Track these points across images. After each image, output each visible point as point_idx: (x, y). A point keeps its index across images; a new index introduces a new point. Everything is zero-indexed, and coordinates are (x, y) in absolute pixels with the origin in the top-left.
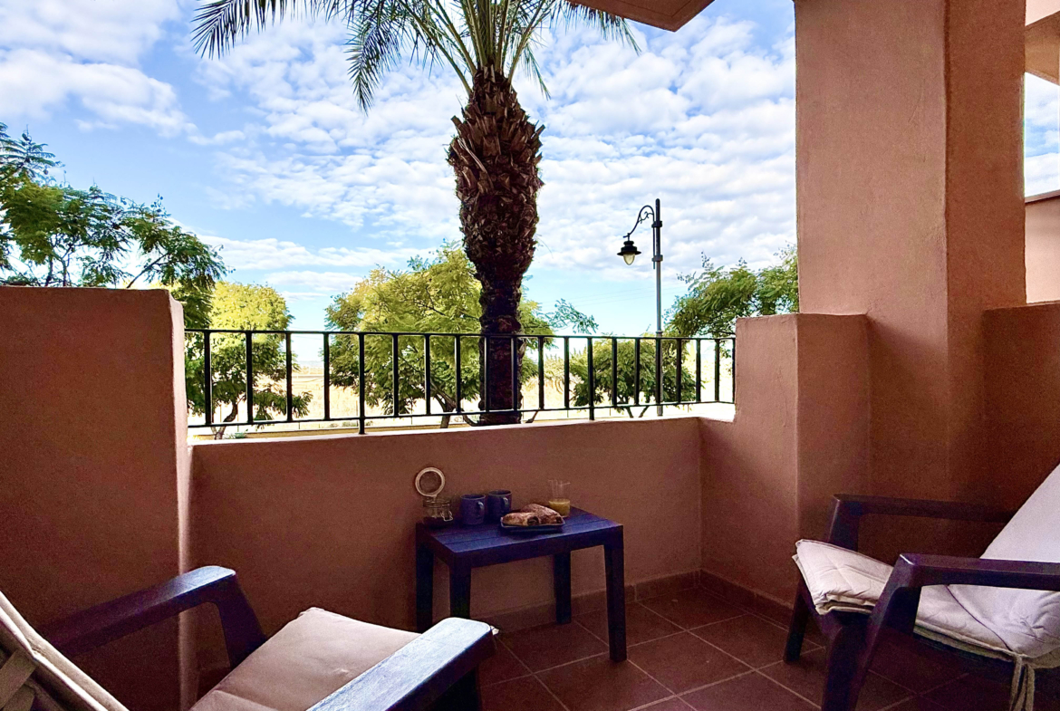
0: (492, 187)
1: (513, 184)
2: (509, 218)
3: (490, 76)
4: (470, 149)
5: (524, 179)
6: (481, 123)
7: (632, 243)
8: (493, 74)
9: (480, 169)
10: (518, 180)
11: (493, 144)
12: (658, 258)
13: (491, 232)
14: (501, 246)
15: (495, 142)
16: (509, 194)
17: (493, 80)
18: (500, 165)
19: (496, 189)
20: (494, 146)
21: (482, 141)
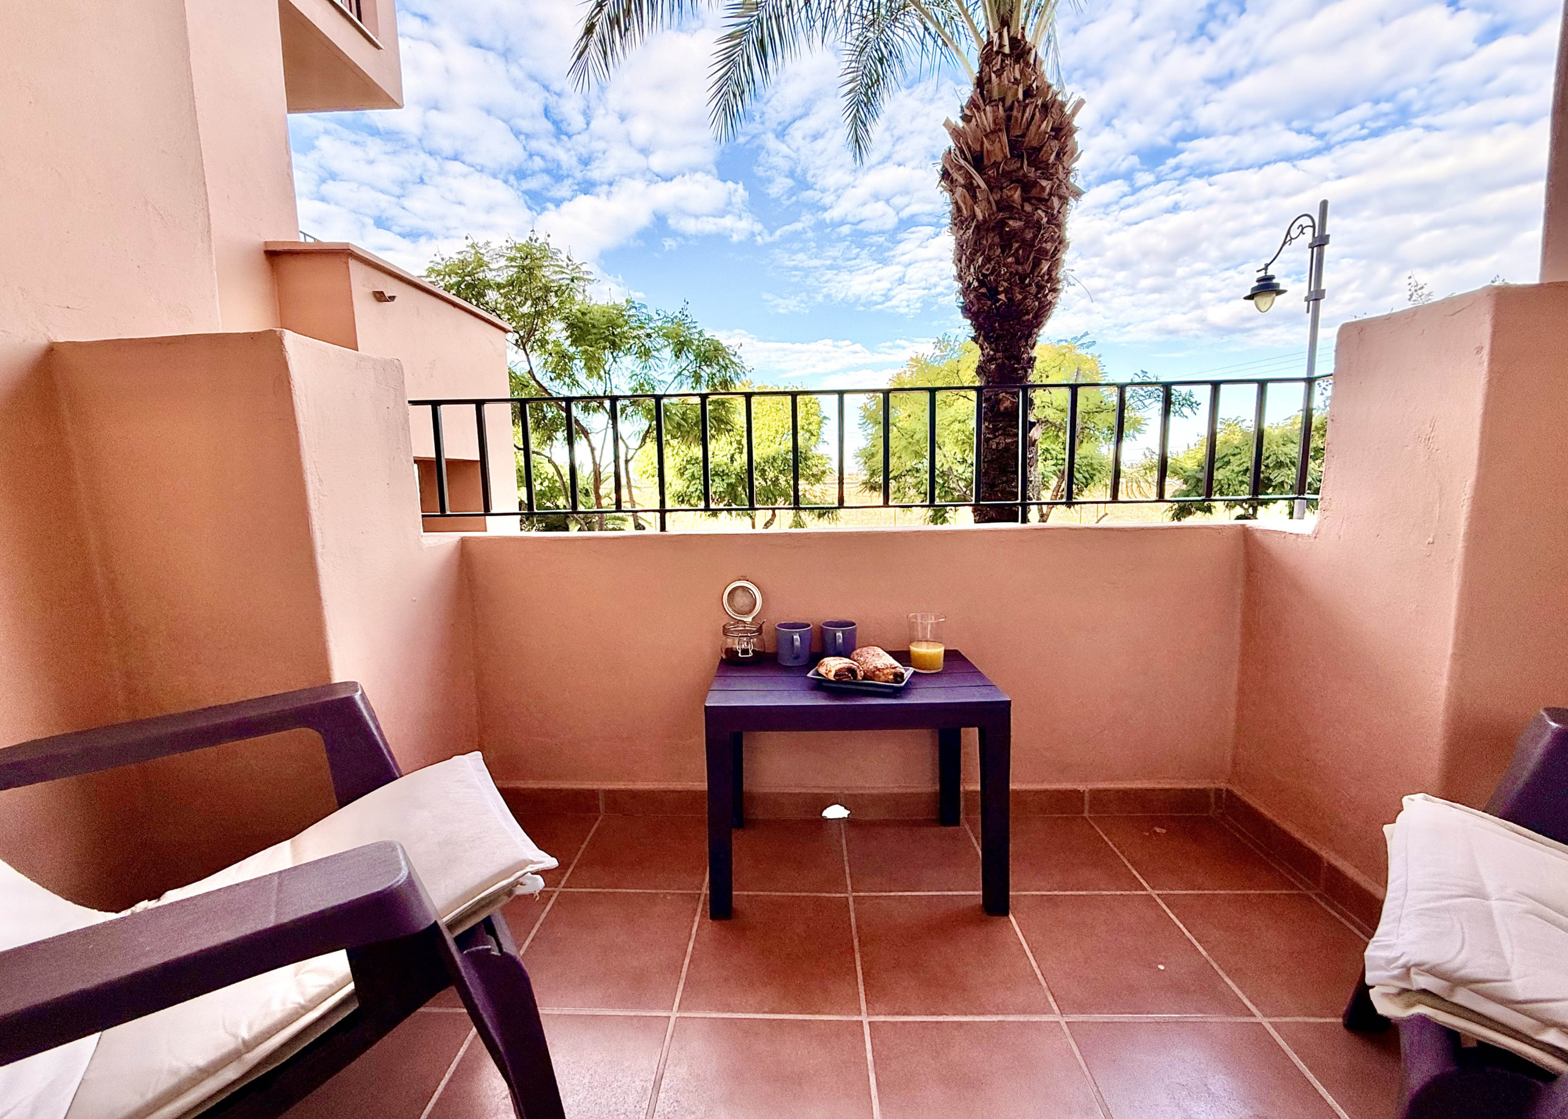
0: (994, 208)
1: (1025, 199)
2: (1017, 250)
3: (1001, 46)
4: (966, 159)
5: (1043, 188)
6: (981, 117)
7: (1272, 278)
8: (1006, 41)
9: (979, 187)
10: (1034, 192)
11: (997, 145)
12: (1316, 297)
13: (992, 274)
14: (1006, 291)
15: (1000, 141)
16: (1019, 214)
17: (1007, 50)
18: (1006, 174)
19: (999, 210)
20: (998, 149)
21: (982, 144)
